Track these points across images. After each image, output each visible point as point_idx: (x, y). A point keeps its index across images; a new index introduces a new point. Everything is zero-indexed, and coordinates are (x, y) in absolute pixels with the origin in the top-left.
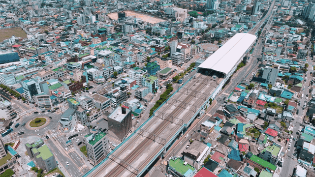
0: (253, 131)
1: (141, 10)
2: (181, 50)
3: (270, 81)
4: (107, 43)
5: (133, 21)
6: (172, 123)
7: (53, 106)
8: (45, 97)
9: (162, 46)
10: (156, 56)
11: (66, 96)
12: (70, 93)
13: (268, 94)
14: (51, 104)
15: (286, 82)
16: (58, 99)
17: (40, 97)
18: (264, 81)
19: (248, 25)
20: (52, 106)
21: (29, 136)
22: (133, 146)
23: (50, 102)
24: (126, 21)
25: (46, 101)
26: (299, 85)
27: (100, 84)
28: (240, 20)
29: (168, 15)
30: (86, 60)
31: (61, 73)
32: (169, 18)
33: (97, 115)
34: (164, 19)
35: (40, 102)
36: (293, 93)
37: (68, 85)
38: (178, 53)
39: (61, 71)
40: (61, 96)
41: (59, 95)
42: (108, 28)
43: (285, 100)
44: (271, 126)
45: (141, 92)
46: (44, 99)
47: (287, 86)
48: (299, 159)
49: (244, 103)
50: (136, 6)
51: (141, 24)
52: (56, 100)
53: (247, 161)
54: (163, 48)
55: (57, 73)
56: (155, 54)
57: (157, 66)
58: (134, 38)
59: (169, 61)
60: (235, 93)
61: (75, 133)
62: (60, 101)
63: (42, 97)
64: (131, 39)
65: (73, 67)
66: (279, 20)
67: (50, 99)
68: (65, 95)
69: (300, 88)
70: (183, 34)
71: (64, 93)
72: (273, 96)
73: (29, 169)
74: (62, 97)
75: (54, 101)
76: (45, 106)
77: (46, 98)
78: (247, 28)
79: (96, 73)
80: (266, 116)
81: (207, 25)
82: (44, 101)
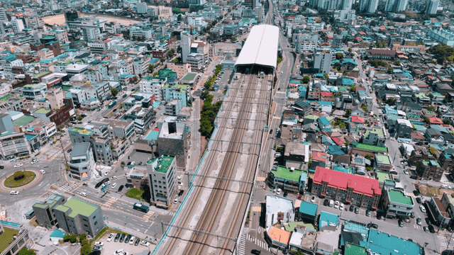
0: (337, 124)
1: (93, 10)
2: (198, 50)
3: (324, 70)
4: (68, 56)
5: (96, 23)
6: (247, 130)
7: (32, 151)
8: (14, 138)
9: (163, 50)
10: (159, 64)
11: (50, 133)
12: (54, 127)
13: (328, 85)
14: (29, 148)
15: (339, 70)
16: (38, 140)
17: (5, 140)
18: (317, 71)
19: (256, 19)
20: (30, 152)
21: (17, 201)
22: (216, 165)
23: (26, 145)
24: (82, 24)
25: (19, 145)
26: (355, 69)
27: (94, 109)
28: (242, 14)
29: (141, 14)
30: (49, 81)
31: (18, 102)
32: (144, 18)
33: (124, 147)
34: (137, 20)
35: (7, 148)
36: (352, 79)
37: (48, 115)
38: (194, 54)
39: (16, 100)
40: (41, 133)
41: (38, 132)
42: (59, 35)
43: (349, 88)
44: (354, 113)
45: (174, 106)
46: (13, 141)
47: (341, 74)
48: (399, 138)
49: (309, 97)
50: (83, 5)
51: (110, 26)
52: (35, 140)
53: (353, 151)
54: (165, 52)
55: (11, 104)
56: (157, 61)
57: (173, 75)
58: (113, 44)
59: (187, 65)
60: (291, 90)
61: (101, 178)
62: (41, 142)
63: (10, 139)
64: (106, 46)
65: (35, 91)
66: (287, 11)
67: (25, 140)
68: (48, 132)
69: (358, 72)
70: (181, 34)
71: (46, 128)
72: (335, 85)
73: (56, 243)
74: (44, 135)
75: (33, 143)
76: (16, 155)
77: (18, 140)
78: (256, 22)
79: (83, 94)
80: (343, 105)
81: (206, 21)
82: (15, 146)
